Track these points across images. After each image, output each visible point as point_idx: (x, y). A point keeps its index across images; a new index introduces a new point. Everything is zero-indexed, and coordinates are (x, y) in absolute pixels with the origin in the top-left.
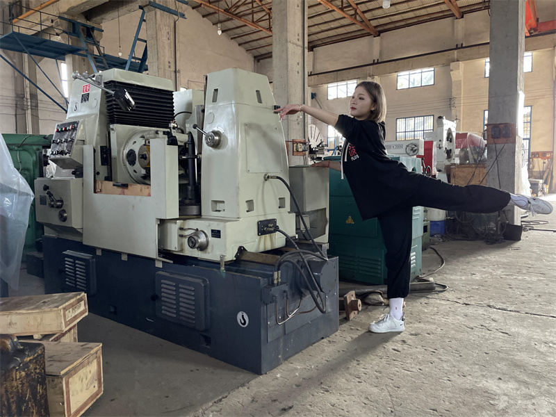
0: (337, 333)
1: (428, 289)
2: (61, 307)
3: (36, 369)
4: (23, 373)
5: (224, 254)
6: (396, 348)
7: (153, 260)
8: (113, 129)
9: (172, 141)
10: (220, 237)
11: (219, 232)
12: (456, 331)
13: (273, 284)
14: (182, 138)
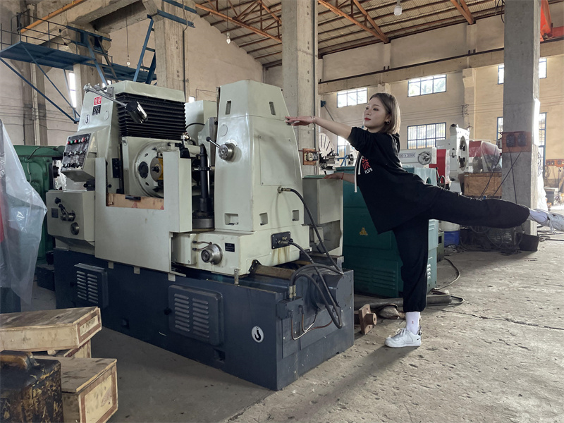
0: (352, 348)
1: (444, 302)
2: (75, 322)
3: (51, 386)
4: (40, 391)
5: (238, 268)
6: (413, 363)
7: (166, 274)
8: (125, 142)
9: (185, 154)
10: (234, 251)
11: (233, 245)
12: (474, 345)
13: (288, 299)
14: (194, 150)
